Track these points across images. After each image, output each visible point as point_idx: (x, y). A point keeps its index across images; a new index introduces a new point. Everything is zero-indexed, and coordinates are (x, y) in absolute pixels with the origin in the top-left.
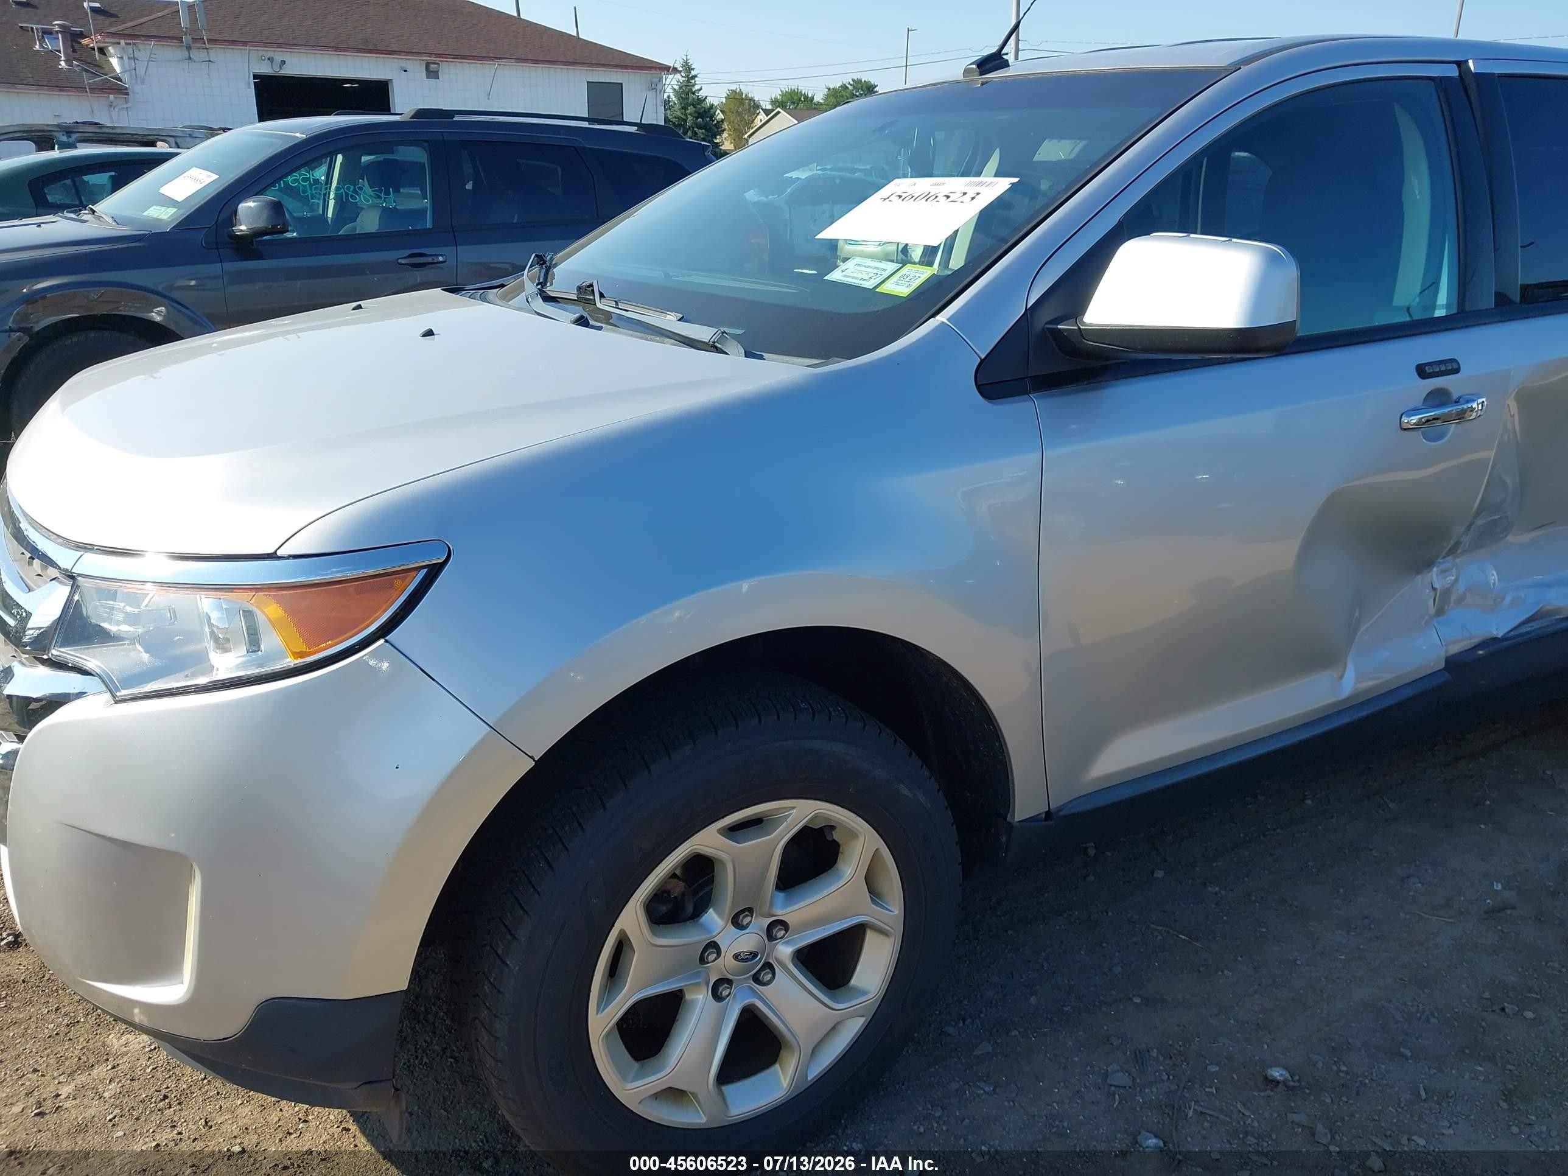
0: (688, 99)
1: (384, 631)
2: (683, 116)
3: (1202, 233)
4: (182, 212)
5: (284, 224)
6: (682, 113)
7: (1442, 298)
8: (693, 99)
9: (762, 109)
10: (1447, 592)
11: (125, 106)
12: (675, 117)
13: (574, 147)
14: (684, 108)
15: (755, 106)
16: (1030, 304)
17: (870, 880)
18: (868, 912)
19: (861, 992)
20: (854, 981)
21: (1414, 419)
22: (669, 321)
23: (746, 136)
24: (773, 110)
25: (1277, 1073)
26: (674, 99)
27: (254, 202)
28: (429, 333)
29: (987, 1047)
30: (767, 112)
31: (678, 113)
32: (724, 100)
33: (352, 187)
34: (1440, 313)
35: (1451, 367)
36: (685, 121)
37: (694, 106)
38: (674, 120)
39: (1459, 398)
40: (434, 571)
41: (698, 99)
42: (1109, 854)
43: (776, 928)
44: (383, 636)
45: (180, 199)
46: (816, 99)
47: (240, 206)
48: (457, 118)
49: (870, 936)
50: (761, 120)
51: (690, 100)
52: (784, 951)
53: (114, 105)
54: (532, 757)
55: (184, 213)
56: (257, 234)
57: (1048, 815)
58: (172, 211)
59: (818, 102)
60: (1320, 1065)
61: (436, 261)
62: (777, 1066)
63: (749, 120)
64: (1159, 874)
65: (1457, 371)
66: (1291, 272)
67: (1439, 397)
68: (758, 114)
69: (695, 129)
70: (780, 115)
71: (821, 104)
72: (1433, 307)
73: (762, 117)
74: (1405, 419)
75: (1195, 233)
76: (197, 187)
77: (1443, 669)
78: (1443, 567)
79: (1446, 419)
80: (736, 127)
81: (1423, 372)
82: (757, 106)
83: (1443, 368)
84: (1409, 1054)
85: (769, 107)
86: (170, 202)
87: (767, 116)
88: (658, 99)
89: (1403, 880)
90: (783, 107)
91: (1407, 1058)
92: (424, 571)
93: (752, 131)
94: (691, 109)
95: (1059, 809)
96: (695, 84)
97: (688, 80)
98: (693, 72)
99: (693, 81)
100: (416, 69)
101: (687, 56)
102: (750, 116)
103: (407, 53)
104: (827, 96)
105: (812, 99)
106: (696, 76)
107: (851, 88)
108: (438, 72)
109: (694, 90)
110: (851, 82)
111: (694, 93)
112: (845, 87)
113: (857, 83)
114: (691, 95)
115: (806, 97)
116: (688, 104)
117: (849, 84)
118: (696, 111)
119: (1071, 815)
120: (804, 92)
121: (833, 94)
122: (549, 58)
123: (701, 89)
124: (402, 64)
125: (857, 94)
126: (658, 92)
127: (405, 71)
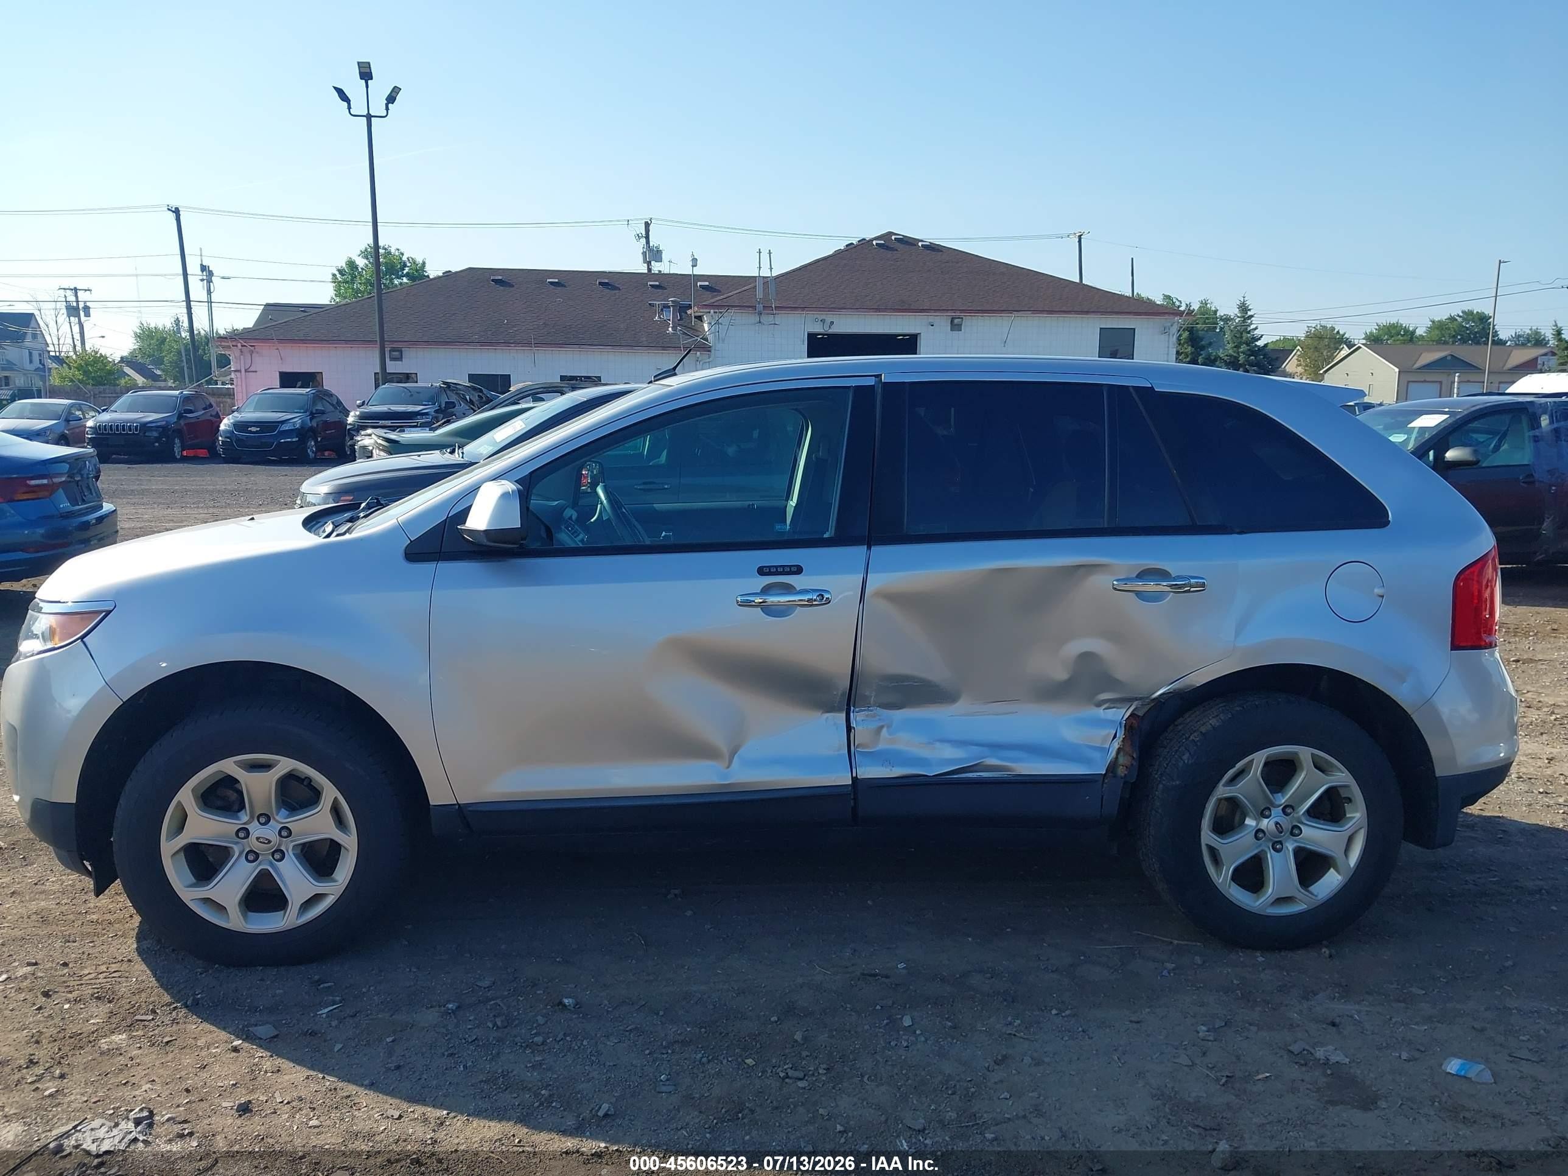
0: (1242, 337)
2: (1235, 355)
6: (1234, 352)
8: (1247, 338)
9: (1347, 343)
11: (708, 360)
12: (1227, 355)
15: (1340, 340)
17: (336, 813)
23: (1321, 372)
24: (1362, 344)
31: (1231, 352)
36: (1236, 358)
37: (1248, 345)
38: (1226, 358)
40: (108, 613)
41: (1253, 338)
43: (284, 832)
46: (1420, 332)
49: (342, 848)
50: (1343, 354)
51: (1244, 338)
53: (700, 359)
59: (1418, 336)
63: (1328, 355)
68: (1341, 348)
70: (1361, 350)
71: (1420, 338)
81: (762, 571)
87: (1350, 349)
88: (1171, 343)
93: (1331, 365)
94: (1244, 348)
96: (1251, 324)
97: (1244, 321)
98: (1249, 313)
99: (1249, 321)
100: (942, 322)
101: (1246, 299)
102: (1329, 352)
103: (936, 310)
104: (1430, 329)
105: (1414, 332)
106: (1252, 316)
107: (1459, 319)
108: (961, 325)
109: (1249, 329)
110: (1461, 314)
111: (1249, 332)
112: (1452, 319)
113: (1468, 315)
114: (1244, 335)
115: (1406, 330)
116: (1241, 343)
117: (1458, 316)
118: (1249, 350)
119: (477, 811)
120: (1404, 325)
121: (1438, 327)
122: (1064, 309)
123: (1256, 328)
124: (931, 319)
125: (1467, 326)
126: (1171, 336)
127: (932, 325)
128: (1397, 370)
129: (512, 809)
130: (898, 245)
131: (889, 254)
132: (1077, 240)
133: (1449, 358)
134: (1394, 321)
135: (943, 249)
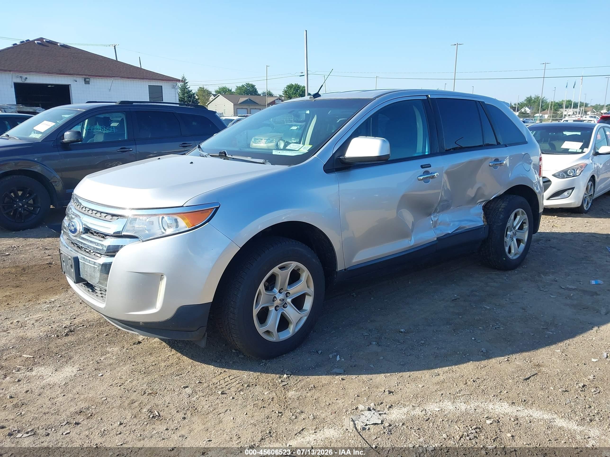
1: (208, 221)
3: (372, 136)
4: (44, 135)
5: (81, 139)
6: (183, 96)
7: (427, 150)
9: (212, 94)
10: (436, 222)
12: (180, 98)
13: (173, 113)
14: (183, 94)
15: (209, 93)
16: (333, 153)
17: (307, 282)
18: (307, 290)
19: (305, 310)
20: (303, 308)
21: (421, 178)
22: (249, 159)
23: (207, 104)
24: (217, 95)
25: (402, 330)
26: (179, 91)
27: (69, 132)
28: (192, 163)
29: (334, 331)
30: (214, 95)
31: (181, 96)
32: (197, 91)
33: (101, 127)
34: (427, 153)
35: (429, 166)
36: (184, 99)
37: (187, 93)
39: (431, 173)
40: (217, 209)
41: (189, 91)
42: (359, 296)
43: (287, 295)
44: (208, 222)
45: (42, 131)
46: (232, 91)
47: (65, 133)
48: (134, 104)
49: (306, 296)
50: (212, 99)
52: (289, 300)
54: (240, 247)
55: (45, 136)
56: (72, 142)
57: (345, 269)
58: (40, 135)
59: (233, 92)
60: (412, 329)
61: (129, 150)
62: (288, 328)
63: (207, 98)
64: (372, 298)
65: (430, 167)
66: (388, 145)
67: (427, 173)
68: (211, 96)
69: (188, 102)
70: (220, 97)
71: (235, 92)
72: (425, 152)
73: (212, 97)
74: (419, 178)
75: (370, 136)
76: (48, 127)
77: (436, 240)
78: (435, 215)
79: (430, 177)
80: (203, 101)
81: (422, 167)
82: (211, 93)
83: (427, 166)
84: (432, 325)
85: (215, 93)
86: (39, 132)
87: (214, 97)
88: (176, 92)
89: (433, 296)
90: (221, 94)
91: (432, 326)
92: (215, 209)
93: (209, 102)
94: (186, 95)
95: (347, 269)
96: (187, 85)
97: (185, 84)
98: (186, 81)
99: (186, 84)
100: (80, 80)
101: (184, 76)
102: (208, 97)
103: (77, 75)
104: (237, 90)
105: (231, 90)
106: (187, 82)
107: (245, 86)
108: (89, 82)
109: (187, 88)
110: (246, 84)
111: (187, 89)
112: (243, 86)
113: (248, 85)
114: (186, 90)
115: (229, 90)
116: (185, 93)
117: (245, 85)
118: (188, 95)
119: (350, 270)
120: (228, 88)
121: (239, 88)
122: (133, 77)
123: (189, 87)
124: (75, 79)
125: (248, 88)
126: (176, 89)
127: (76, 81)
128: (233, 104)
129: (363, 266)
130: (47, 44)
131: (45, 48)
132: (114, 48)
133: (249, 100)
134: (224, 86)
135: (70, 47)
